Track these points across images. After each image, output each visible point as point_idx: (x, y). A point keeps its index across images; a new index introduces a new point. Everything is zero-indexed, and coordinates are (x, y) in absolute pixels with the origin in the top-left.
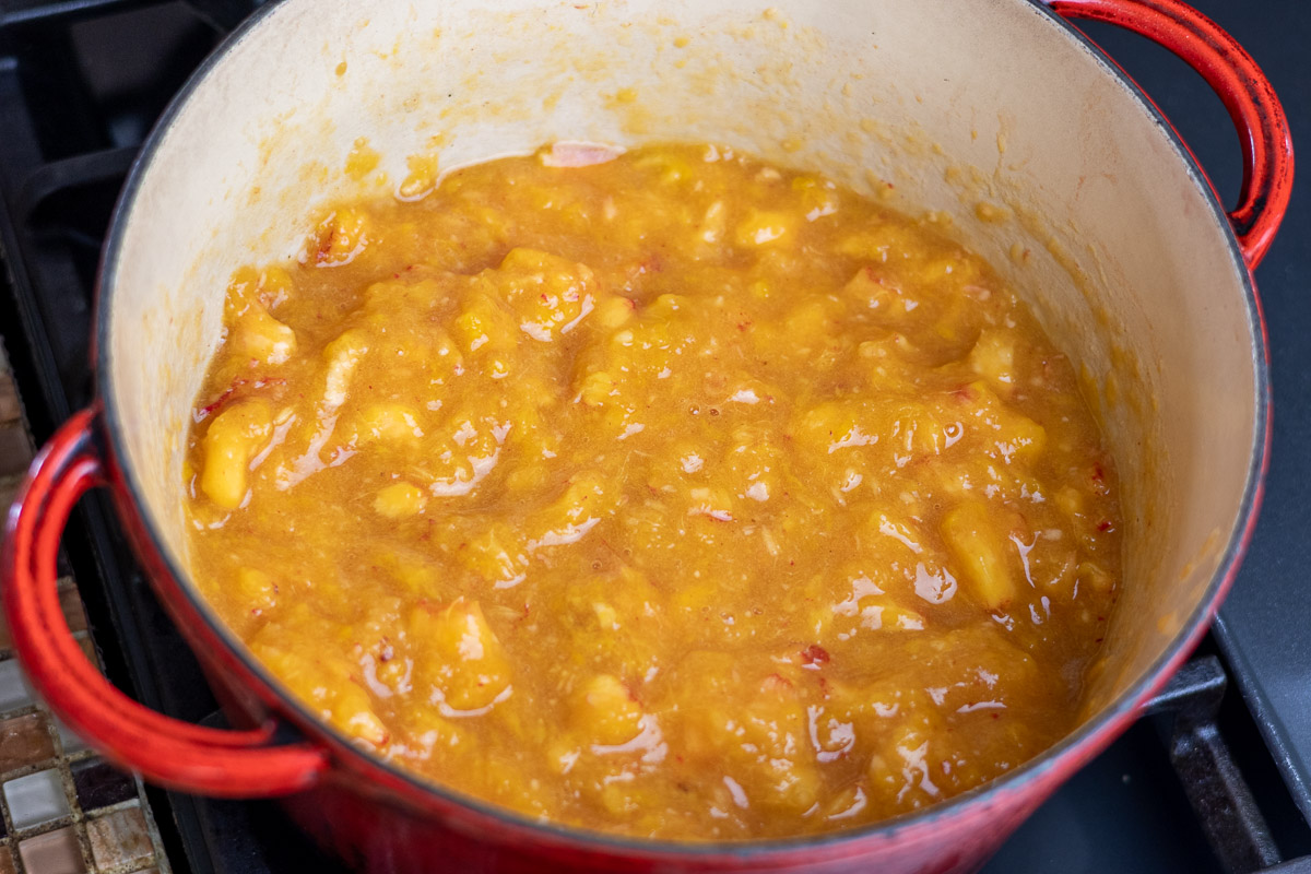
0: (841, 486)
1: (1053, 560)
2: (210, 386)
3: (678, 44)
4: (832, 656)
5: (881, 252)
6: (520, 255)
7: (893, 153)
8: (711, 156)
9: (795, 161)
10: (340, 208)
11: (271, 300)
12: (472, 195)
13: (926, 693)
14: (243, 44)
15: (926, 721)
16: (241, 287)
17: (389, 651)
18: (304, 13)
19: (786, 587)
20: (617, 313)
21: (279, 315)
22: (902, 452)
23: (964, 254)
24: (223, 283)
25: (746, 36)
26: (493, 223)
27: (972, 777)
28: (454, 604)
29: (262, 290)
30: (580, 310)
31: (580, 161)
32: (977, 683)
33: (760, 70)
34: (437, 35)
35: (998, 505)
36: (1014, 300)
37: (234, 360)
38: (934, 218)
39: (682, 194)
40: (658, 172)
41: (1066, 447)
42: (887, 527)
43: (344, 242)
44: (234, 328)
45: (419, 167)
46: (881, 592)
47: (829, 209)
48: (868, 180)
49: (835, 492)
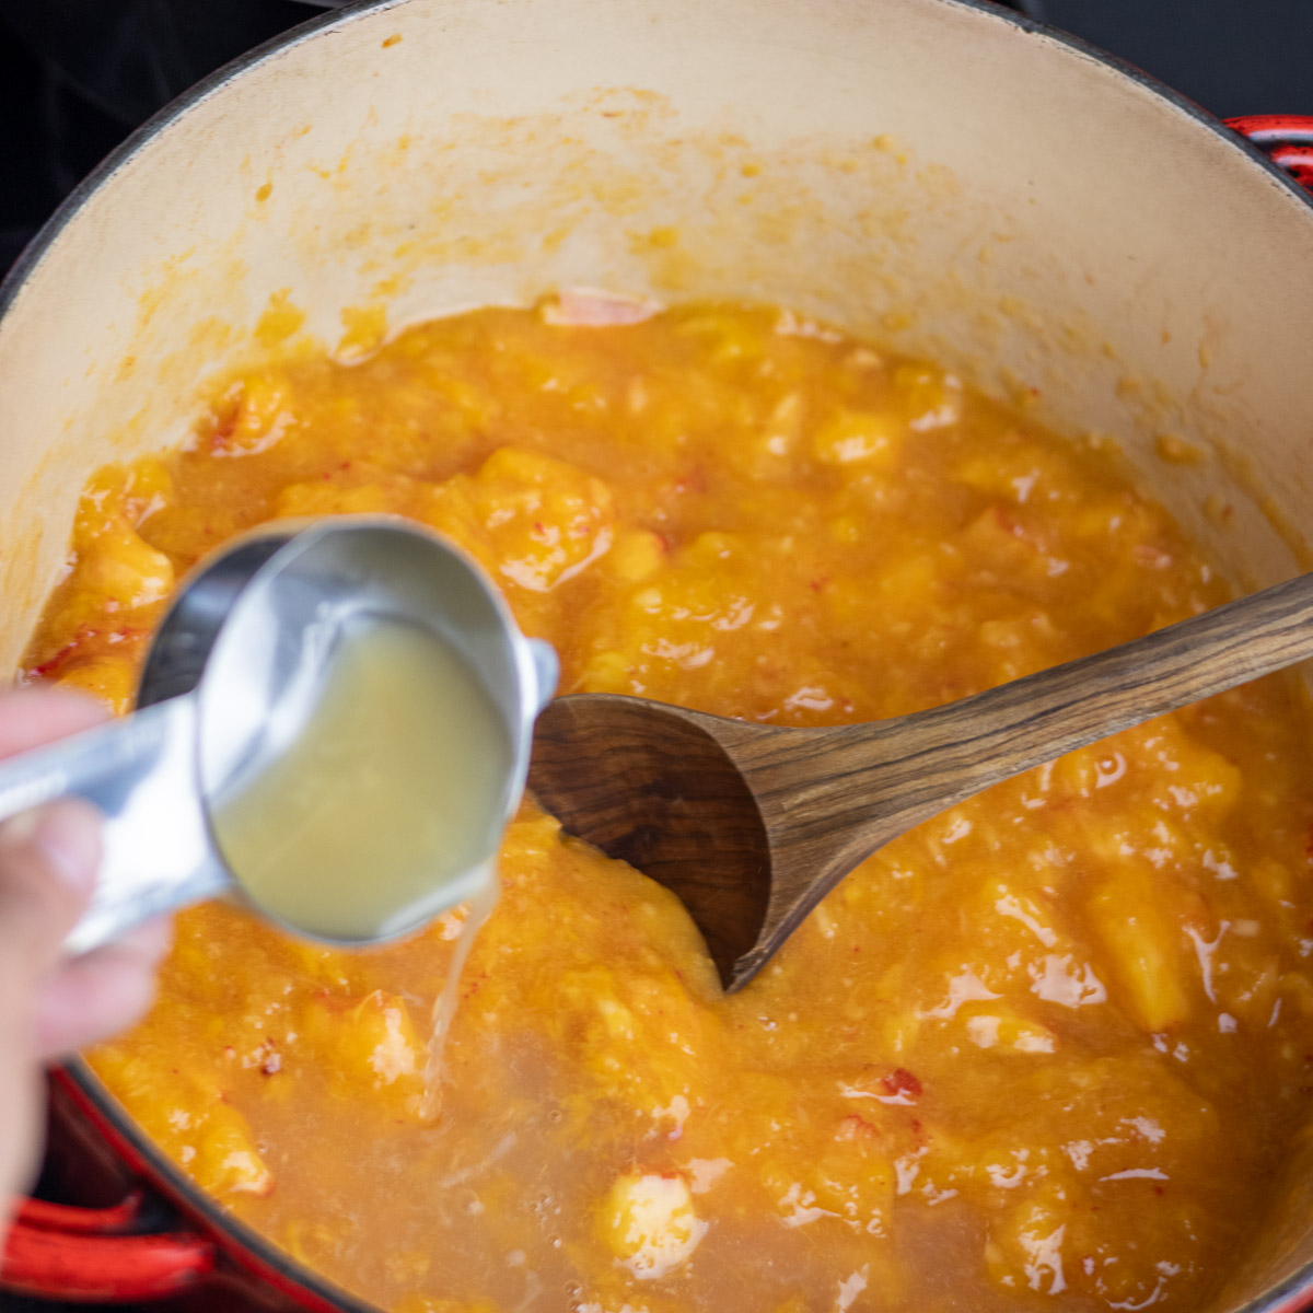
0: (942, 836)
1: (1245, 966)
2: (44, 635)
3: (747, 172)
4: (926, 1086)
5: (1022, 486)
6: (509, 460)
7: (1044, 348)
8: (786, 326)
9: (901, 342)
10: (249, 376)
11: (140, 509)
12: (441, 361)
13: (1061, 1152)
14: (133, 164)
15: (1061, 1196)
16: (99, 497)
17: (275, 1061)
18: (221, 118)
19: (848, 983)
20: (642, 557)
21: (150, 534)
22: (1034, 792)
23: (1137, 500)
24: (75, 490)
25: (846, 169)
26: (472, 406)
27: (1124, 1282)
28: (367, 999)
29: (128, 496)
30: (589, 549)
31: (600, 319)
32: (1134, 1141)
33: (862, 217)
34: (404, 145)
35: (1171, 880)
36: (1205, 573)
37: (83, 597)
38: (1095, 442)
39: (742, 378)
40: (710, 342)
41: (1269, 799)
42: (1008, 904)
43: (252, 424)
44: (85, 554)
45: (360, 325)
46: (992, 996)
47: (946, 416)
48: (1004, 380)
49: (932, 845)
